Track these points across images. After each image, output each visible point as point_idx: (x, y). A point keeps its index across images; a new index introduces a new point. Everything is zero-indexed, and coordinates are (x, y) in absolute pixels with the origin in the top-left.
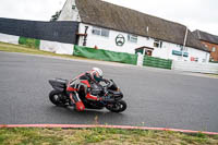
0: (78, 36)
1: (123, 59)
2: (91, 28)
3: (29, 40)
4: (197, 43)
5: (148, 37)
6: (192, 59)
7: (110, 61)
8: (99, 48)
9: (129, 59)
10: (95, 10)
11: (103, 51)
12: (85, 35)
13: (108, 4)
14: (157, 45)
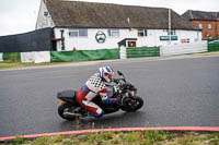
1: (103, 55)
2: (66, 31)
3: (12, 55)
4: (185, 24)
5: (129, 28)
6: (183, 41)
8: (78, 49)
10: (70, 11)
11: (80, 51)
12: (62, 39)
14: (142, 34)
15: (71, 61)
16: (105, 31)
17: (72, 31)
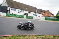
0: (7, 11)
1: (20, 16)
5: (27, 11)
6: (38, 16)
7: (17, 17)
9: (22, 17)
10: (12, 3)
11: (15, 14)
12: (9, 10)
13: (16, 2)
14: (29, 13)
15: (12, 17)
16: (21, 10)
17: (12, 9)
